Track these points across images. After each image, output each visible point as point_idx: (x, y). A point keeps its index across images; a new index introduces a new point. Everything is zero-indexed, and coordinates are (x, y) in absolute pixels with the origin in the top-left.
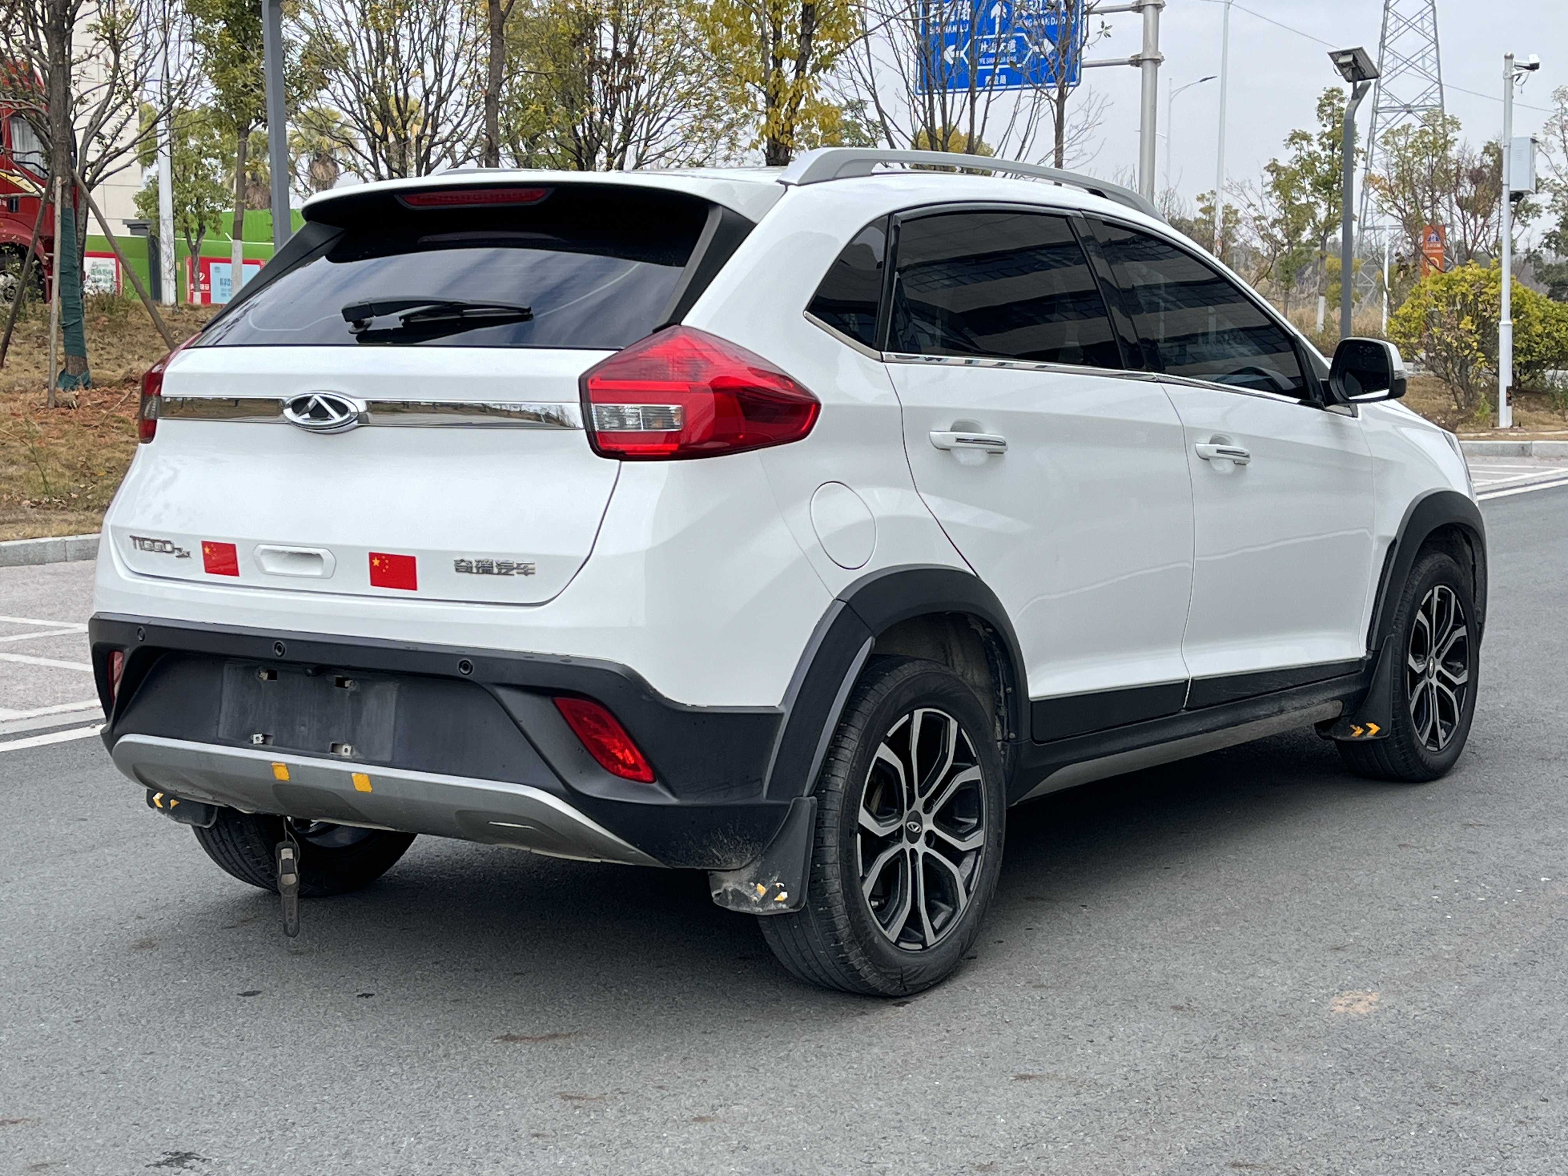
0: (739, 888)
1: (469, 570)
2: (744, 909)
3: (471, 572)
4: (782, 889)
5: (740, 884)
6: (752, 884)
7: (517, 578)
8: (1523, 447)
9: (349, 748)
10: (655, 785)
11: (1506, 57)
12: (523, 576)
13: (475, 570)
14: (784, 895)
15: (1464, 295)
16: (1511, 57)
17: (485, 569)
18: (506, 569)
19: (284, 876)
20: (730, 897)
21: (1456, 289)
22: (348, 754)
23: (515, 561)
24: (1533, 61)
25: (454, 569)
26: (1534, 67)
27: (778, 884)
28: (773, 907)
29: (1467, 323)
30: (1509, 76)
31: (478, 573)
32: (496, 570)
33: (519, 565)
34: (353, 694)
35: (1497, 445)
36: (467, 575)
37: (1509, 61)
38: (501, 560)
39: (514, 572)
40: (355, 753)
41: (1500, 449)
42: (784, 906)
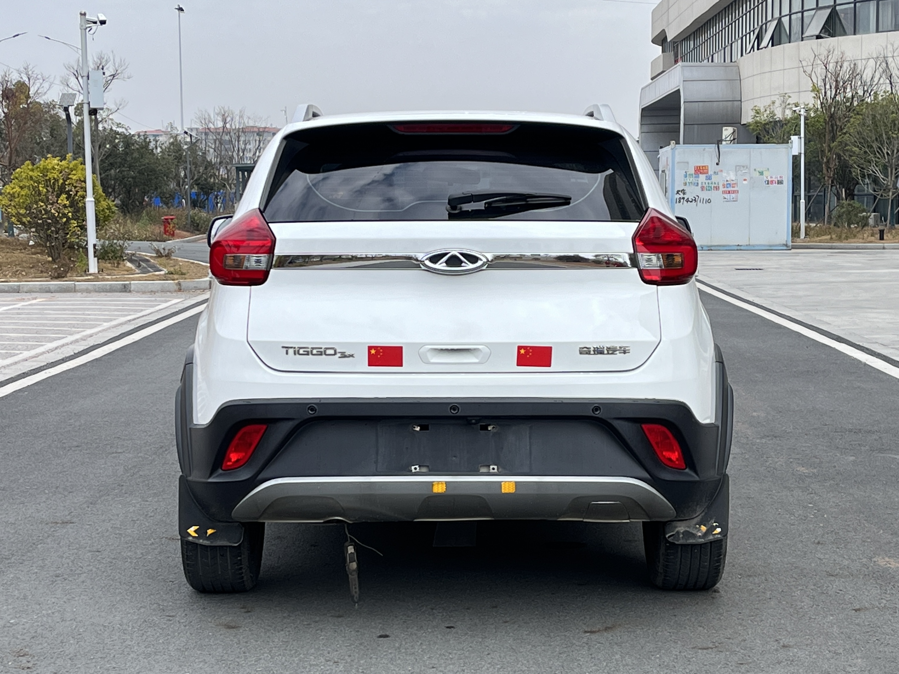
0: (688, 529)
1: (588, 353)
2: (691, 541)
3: (590, 354)
4: (717, 527)
5: (689, 527)
6: (698, 526)
7: (619, 355)
8: (125, 286)
9: (496, 467)
10: (687, 470)
11: (81, 14)
12: (623, 354)
13: (592, 352)
14: (719, 530)
15: (56, 180)
16: (85, 14)
17: (599, 351)
18: (612, 351)
19: (351, 564)
20: (681, 536)
21: (50, 175)
22: (496, 471)
23: (618, 346)
24: (102, 18)
25: (578, 352)
26: (103, 22)
27: (715, 524)
28: (711, 537)
29: (63, 199)
30: (84, 27)
31: (595, 354)
32: (606, 352)
33: (620, 347)
34: (495, 434)
35: (106, 285)
36: (587, 355)
37: (83, 17)
38: (609, 346)
39: (617, 352)
40: (500, 470)
41: (108, 287)
42: (719, 536)
